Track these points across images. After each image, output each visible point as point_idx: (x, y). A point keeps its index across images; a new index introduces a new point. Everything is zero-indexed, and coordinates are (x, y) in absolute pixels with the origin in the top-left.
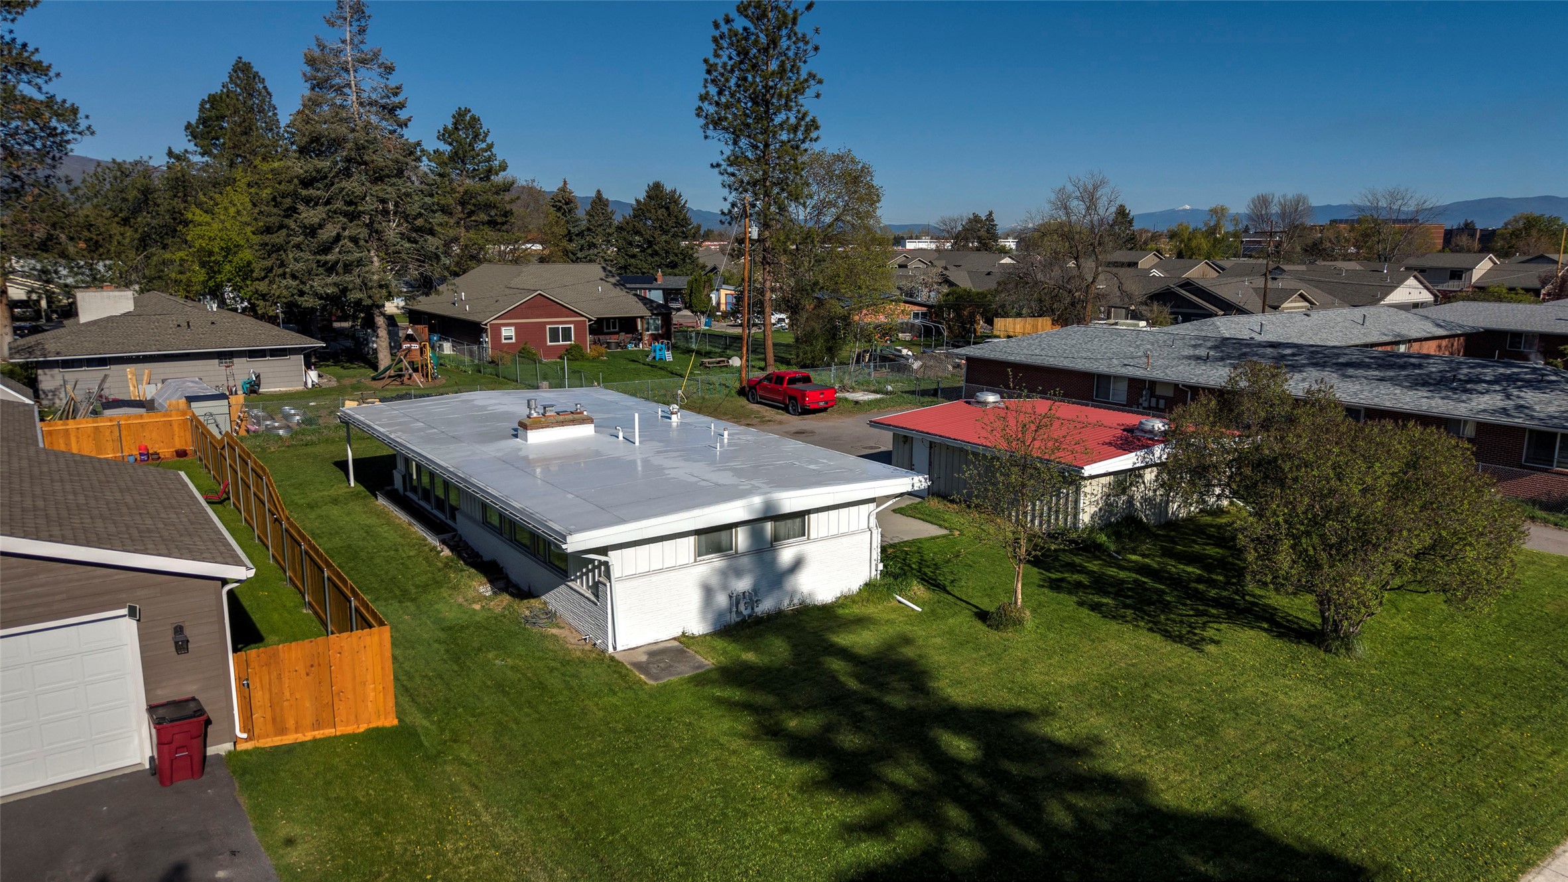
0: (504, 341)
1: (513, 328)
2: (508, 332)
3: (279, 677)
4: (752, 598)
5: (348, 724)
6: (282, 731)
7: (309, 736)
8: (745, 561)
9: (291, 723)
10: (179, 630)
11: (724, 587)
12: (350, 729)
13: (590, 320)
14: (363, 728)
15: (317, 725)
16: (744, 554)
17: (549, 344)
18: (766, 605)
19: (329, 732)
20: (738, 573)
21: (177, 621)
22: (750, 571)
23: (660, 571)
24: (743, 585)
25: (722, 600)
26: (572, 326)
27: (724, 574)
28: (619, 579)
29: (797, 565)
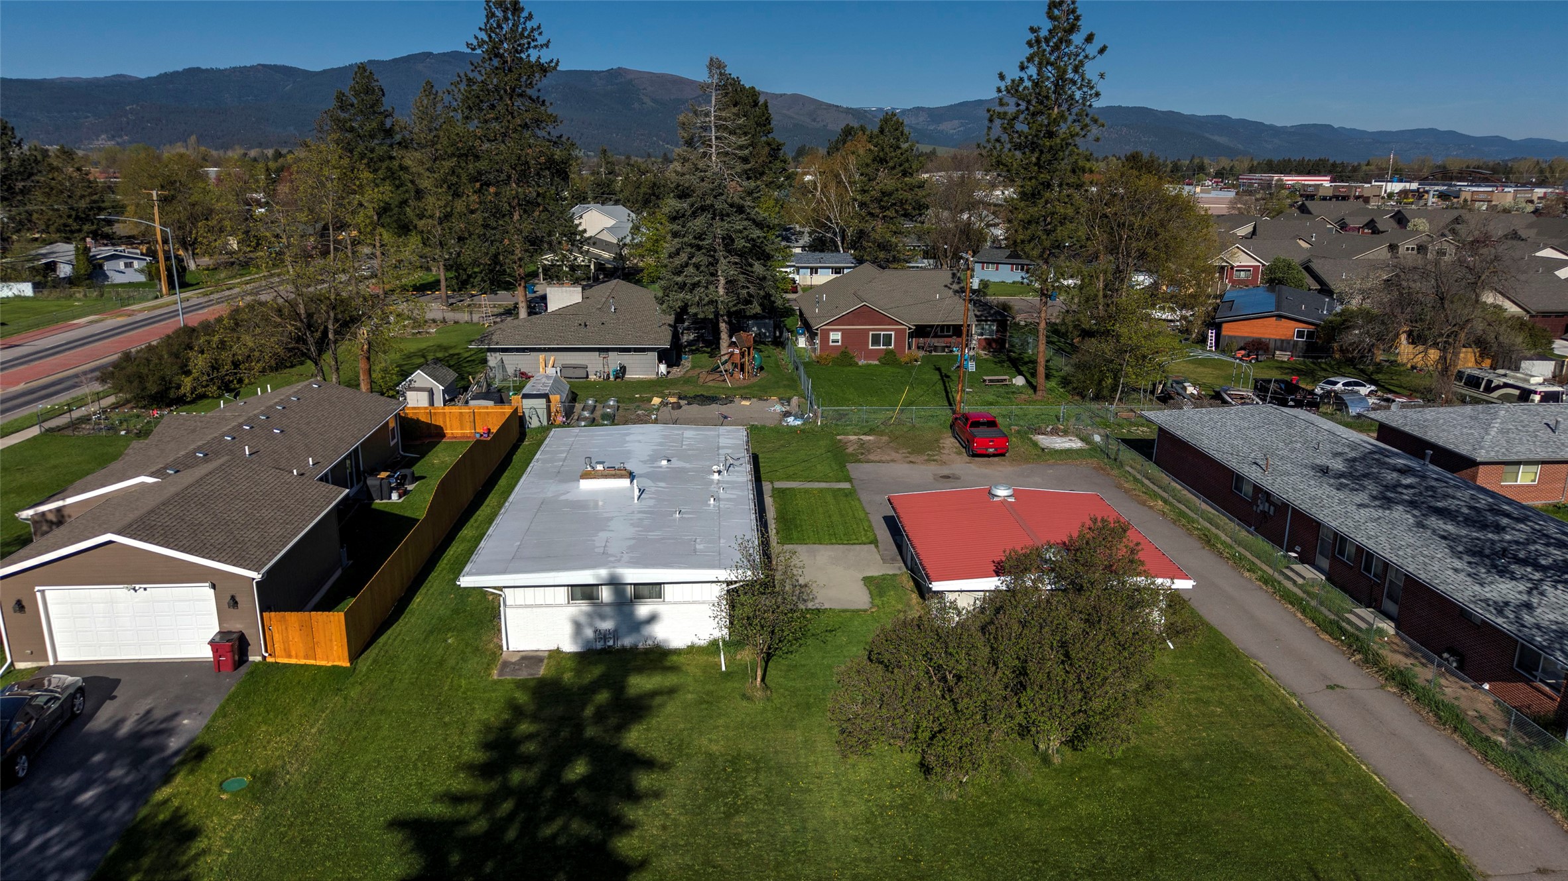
0: (831, 344)
1: (840, 333)
2: (836, 336)
3: (286, 629)
4: (615, 634)
5: (323, 660)
6: (290, 656)
7: (302, 662)
8: (608, 610)
9: (293, 653)
10: (233, 598)
11: (591, 625)
12: (323, 663)
13: (910, 329)
14: (330, 664)
15: (307, 657)
16: (607, 605)
17: (871, 347)
18: (627, 642)
19: (312, 662)
20: (603, 617)
21: (233, 593)
22: (612, 617)
23: (540, 606)
24: (607, 625)
25: (589, 633)
26: (893, 333)
27: (590, 616)
28: (511, 607)
29: (652, 619)
